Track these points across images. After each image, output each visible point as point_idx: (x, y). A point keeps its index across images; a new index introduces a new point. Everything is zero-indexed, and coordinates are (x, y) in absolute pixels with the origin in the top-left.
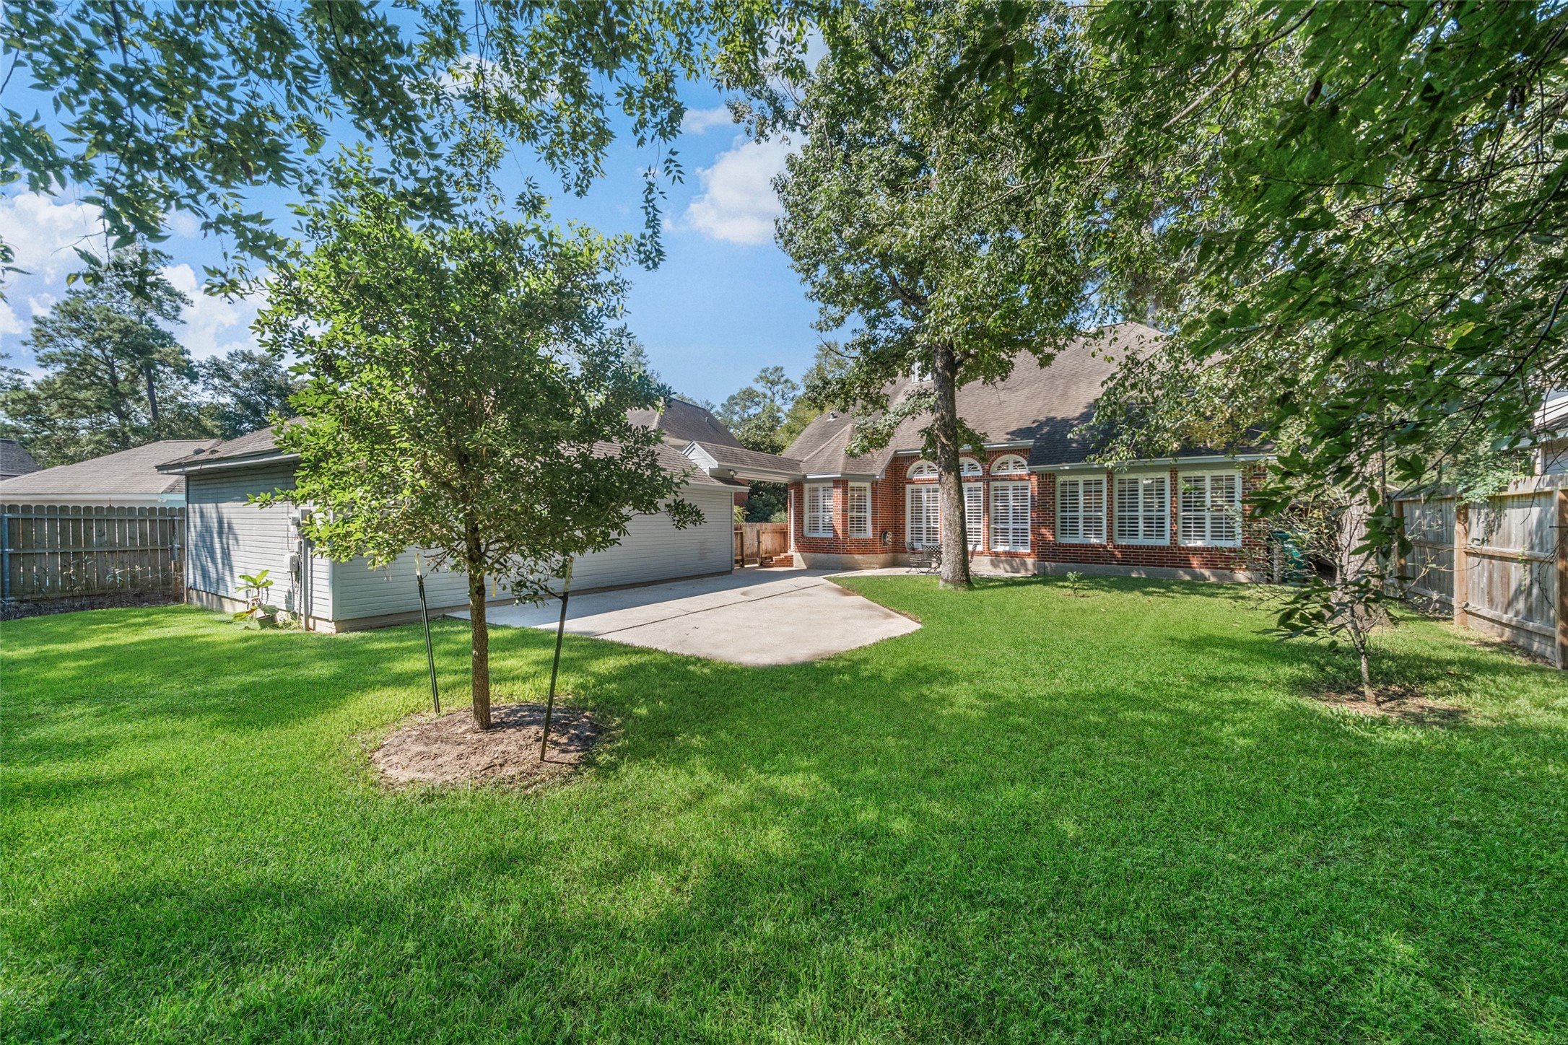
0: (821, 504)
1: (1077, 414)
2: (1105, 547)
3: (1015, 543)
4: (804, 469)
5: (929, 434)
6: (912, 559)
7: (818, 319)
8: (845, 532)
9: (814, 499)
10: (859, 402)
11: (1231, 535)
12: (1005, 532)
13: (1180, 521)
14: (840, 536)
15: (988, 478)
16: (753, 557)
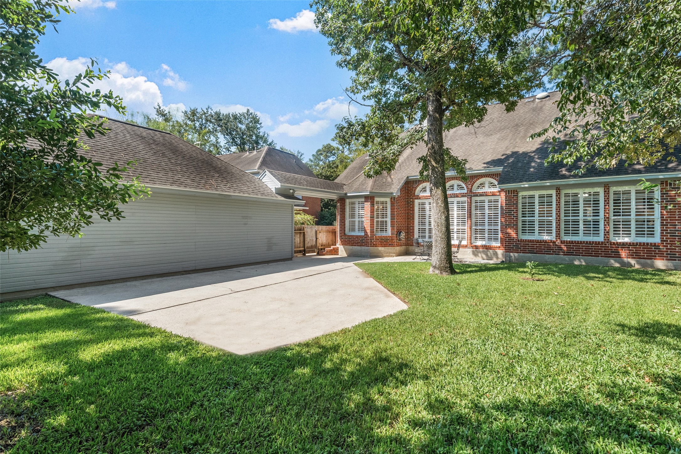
0: (357, 213)
1: (534, 149)
2: (554, 242)
3: (490, 239)
4: (346, 189)
5: (425, 161)
6: (417, 250)
7: (351, 85)
8: (372, 231)
9: (353, 209)
10: (377, 140)
11: (651, 234)
12: (482, 231)
13: (612, 224)
14: (369, 234)
15: (471, 194)
16: (312, 249)
